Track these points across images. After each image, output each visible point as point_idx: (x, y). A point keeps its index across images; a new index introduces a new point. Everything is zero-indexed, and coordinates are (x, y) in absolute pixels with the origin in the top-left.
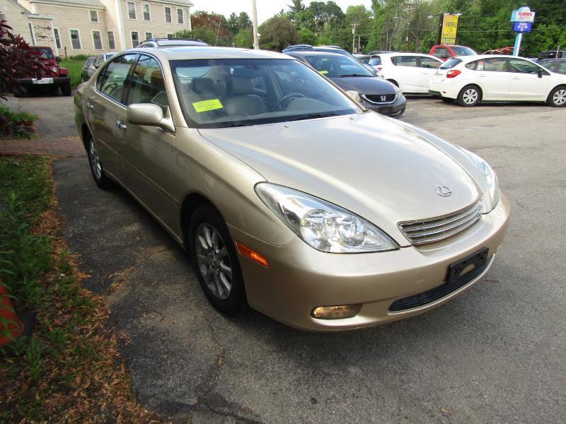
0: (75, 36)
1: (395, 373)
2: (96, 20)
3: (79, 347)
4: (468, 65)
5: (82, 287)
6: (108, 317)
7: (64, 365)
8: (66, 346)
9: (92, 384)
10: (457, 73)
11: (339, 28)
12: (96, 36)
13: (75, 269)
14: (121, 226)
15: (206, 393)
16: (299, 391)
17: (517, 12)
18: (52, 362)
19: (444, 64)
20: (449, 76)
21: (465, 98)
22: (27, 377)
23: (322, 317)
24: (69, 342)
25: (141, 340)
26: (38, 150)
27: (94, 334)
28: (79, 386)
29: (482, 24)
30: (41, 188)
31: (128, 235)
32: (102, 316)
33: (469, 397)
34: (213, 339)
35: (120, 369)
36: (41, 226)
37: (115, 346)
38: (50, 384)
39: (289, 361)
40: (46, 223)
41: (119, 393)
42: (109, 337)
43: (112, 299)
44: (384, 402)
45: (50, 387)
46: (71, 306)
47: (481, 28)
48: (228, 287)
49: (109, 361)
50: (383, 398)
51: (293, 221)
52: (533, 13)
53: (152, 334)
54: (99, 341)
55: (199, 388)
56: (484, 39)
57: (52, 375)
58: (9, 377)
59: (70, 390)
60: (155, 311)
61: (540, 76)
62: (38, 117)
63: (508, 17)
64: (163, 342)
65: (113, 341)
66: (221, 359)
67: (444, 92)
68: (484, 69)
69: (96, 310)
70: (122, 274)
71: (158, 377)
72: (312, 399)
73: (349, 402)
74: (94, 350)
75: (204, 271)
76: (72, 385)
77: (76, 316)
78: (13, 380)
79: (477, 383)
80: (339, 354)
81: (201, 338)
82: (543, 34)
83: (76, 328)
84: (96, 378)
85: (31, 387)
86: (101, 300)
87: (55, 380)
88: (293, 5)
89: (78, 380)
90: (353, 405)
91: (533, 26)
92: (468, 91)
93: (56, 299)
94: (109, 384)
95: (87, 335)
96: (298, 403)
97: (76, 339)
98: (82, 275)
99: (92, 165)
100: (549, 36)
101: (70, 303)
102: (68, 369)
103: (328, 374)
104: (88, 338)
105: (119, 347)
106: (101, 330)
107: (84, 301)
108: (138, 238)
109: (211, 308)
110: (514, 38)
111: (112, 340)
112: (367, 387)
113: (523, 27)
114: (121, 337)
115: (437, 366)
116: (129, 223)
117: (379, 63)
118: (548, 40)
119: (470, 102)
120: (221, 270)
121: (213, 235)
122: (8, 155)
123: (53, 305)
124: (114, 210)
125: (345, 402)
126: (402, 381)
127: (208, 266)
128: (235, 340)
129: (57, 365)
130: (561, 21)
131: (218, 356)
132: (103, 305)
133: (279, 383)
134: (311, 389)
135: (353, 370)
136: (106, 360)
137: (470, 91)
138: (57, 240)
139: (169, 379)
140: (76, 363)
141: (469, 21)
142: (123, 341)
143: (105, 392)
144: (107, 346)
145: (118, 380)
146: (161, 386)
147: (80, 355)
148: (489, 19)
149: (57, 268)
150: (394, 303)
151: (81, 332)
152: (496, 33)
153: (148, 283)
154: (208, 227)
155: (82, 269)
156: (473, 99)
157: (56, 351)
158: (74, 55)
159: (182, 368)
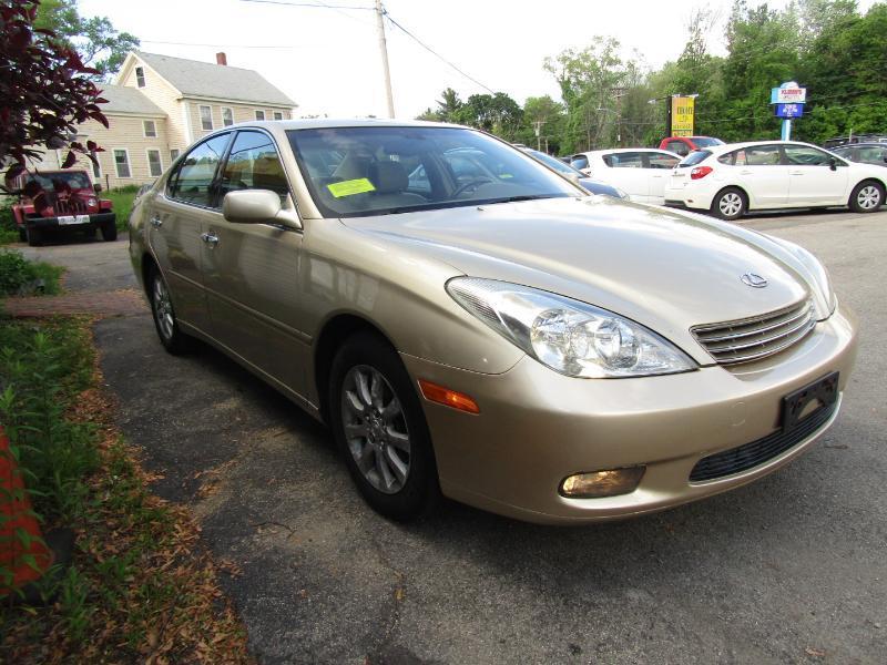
0: (121, 159)
1: (710, 595)
2: (153, 134)
3: (150, 586)
4: (723, 158)
5: (152, 494)
6: (197, 537)
7: (125, 616)
8: (128, 585)
9: (177, 643)
10: (705, 172)
11: (515, 129)
12: (154, 157)
13: (138, 468)
14: (209, 403)
15: (381, 648)
16: (546, 635)
17: (780, 90)
18: (105, 612)
19: (684, 160)
20: (694, 177)
21: (723, 207)
22: (61, 639)
23: (577, 494)
24: (132, 578)
25: (257, 569)
26: (70, 308)
27: (175, 565)
28: (155, 649)
29: (729, 112)
30: (75, 359)
31: (221, 415)
32: (185, 536)
33: (849, 627)
34: (382, 561)
35: (224, 618)
36: (78, 411)
37: (212, 581)
38: (102, 648)
39: (519, 587)
40: (84, 407)
41: (225, 655)
42: (201, 568)
43: (201, 510)
44: (700, 643)
45: (103, 654)
46: (132, 524)
47: (728, 117)
48: (403, 469)
49: (205, 606)
50: (697, 637)
51: (516, 330)
52: (804, 90)
53: (275, 558)
54: (185, 574)
55: (367, 640)
56: (733, 132)
57: (105, 633)
58: (30, 638)
59: (137, 657)
60: (276, 524)
61: (833, 168)
62: (68, 269)
63: (766, 97)
64: (296, 570)
65: (209, 572)
66: (400, 591)
67: (690, 201)
68: (747, 164)
69: (177, 526)
70: (216, 471)
71: (293, 625)
72: (572, 646)
73: (637, 649)
74: (177, 589)
75: (356, 451)
76: (143, 648)
77: (142, 538)
78: (37, 645)
79: (856, 603)
80: (604, 571)
81: (361, 560)
82: (822, 119)
83: (143, 556)
84: (184, 633)
85: (69, 654)
86: (183, 512)
87: (112, 641)
88: (445, 101)
89: (152, 639)
90: (646, 651)
91: (806, 108)
92: (726, 197)
93: (107, 514)
94: (207, 642)
95: (164, 567)
96: (547, 655)
97: (143, 576)
98: (149, 477)
99: (157, 317)
100: (831, 123)
101: (131, 519)
102: (133, 623)
103: (591, 605)
104: (166, 570)
105: (221, 582)
106: (187, 557)
107: (156, 514)
108: (238, 419)
109: (371, 514)
110: (780, 127)
111: (206, 572)
112: (664, 621)
113: (790, 110)
114: (223, 566)
115: (778, 580)
116: (222, 398)
117: (586, 165)
118: (830, 127)
119: (731, 214)
120: (389, 441)
121: (374, 382)
122: (23, 318)
123: (102, 523)
124: (196, 381)
125: (632, 648)
126: (726, 608)
127: (364, 441)
128: (420, 559)
129: (113, 617)
130: (845, 99)
131: (395, 587)
132: (188, 520)
133: (508, 625)
134: (566, 629)
135: (633, 595)
136: (199, 603)
137: (730, 196)
138: (105, 429)
139: (312, 628)
140: (146, 611)
141: (708, 107)
142: (227, 572)
143: (200, 656)
144: (200, 580)
145: (223, 635)
146: (300, 640)
147: (153, 600)
148: (738, 103)
149: (107, 469)
150: (697, 466)
151: (153, 562)
152: (752, 122)
153: (261, 482)
154: (364, 373)
155: (148, 467)
156: (736, 208)
157: (110, 593)
158: (119, 186)
159: (334, 610)
